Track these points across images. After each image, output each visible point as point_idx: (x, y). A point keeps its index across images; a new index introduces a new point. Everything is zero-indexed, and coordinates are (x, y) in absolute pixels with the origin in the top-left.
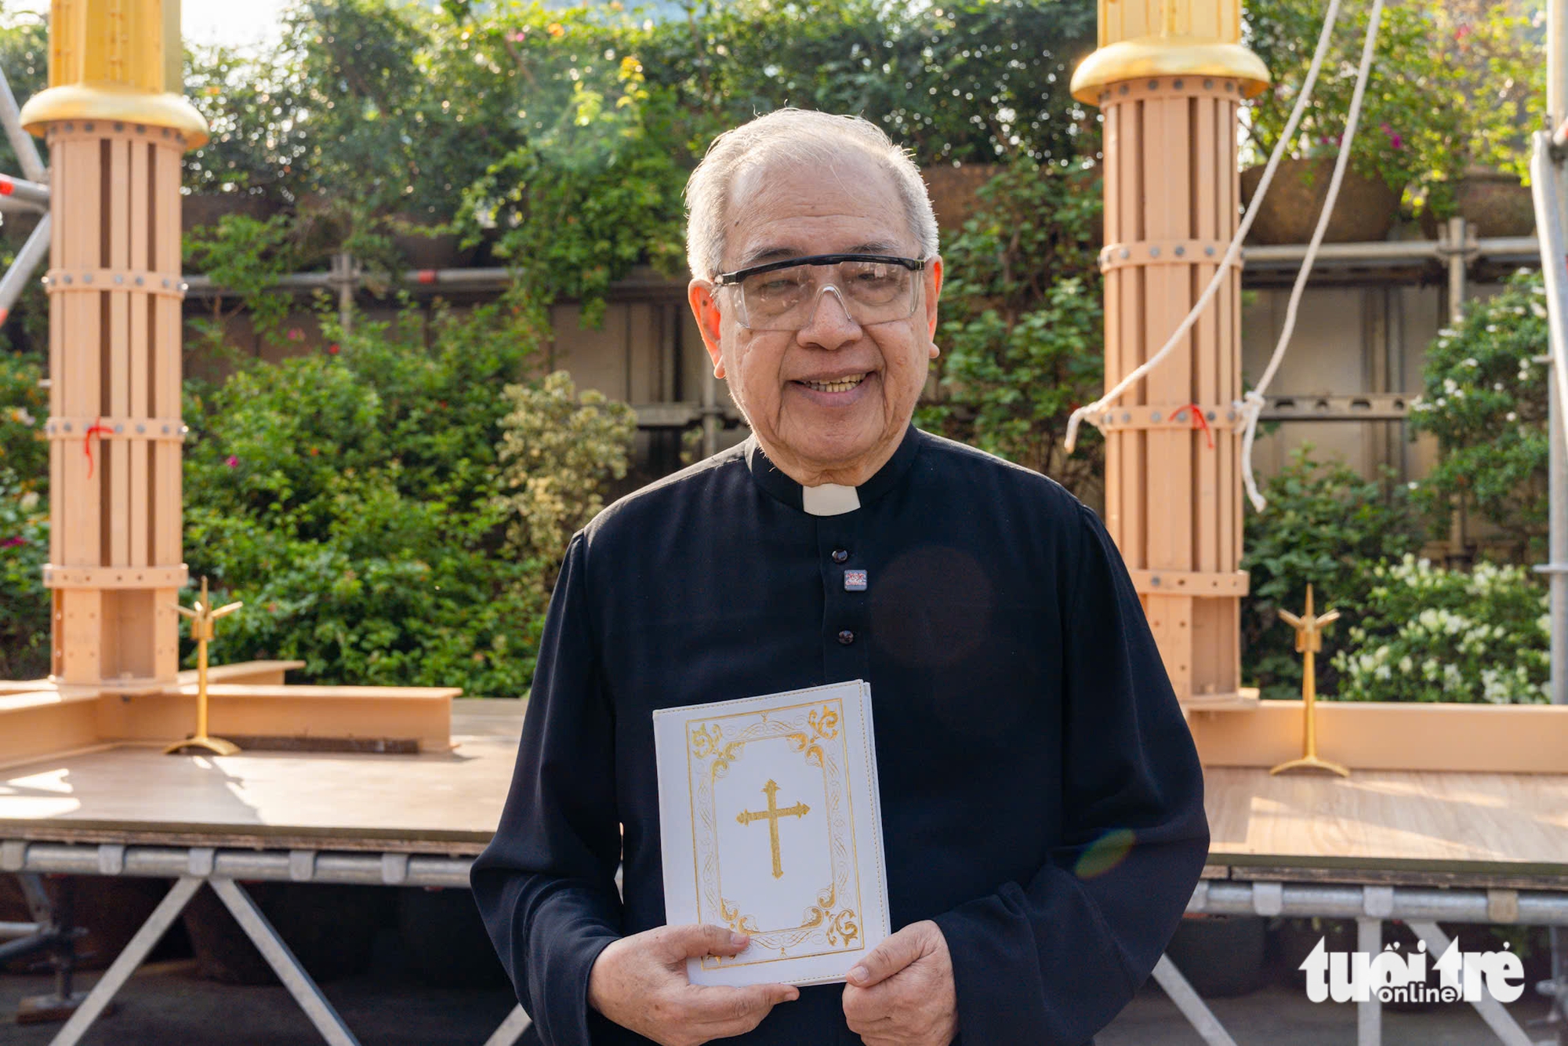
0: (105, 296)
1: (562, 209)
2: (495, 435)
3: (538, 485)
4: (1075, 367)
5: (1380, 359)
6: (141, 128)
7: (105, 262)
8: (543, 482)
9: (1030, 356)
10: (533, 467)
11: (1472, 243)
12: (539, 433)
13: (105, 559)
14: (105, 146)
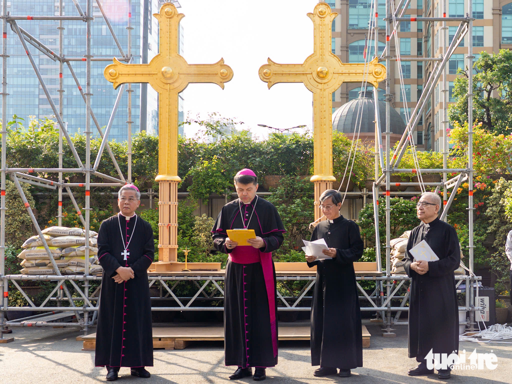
0: (170, 205)
1: (200, 182)
2: (192, 225)
3: (202, 235)
4: (299, 214)
5: (352, 212)
6: (175, 181)
7: (170, 201)
8: (202, 234)
9: (291, 212)
10: (200, 231)
11: (367, 193)
12: (202, 225)
13: (170, 244)
14: (170, 184)
